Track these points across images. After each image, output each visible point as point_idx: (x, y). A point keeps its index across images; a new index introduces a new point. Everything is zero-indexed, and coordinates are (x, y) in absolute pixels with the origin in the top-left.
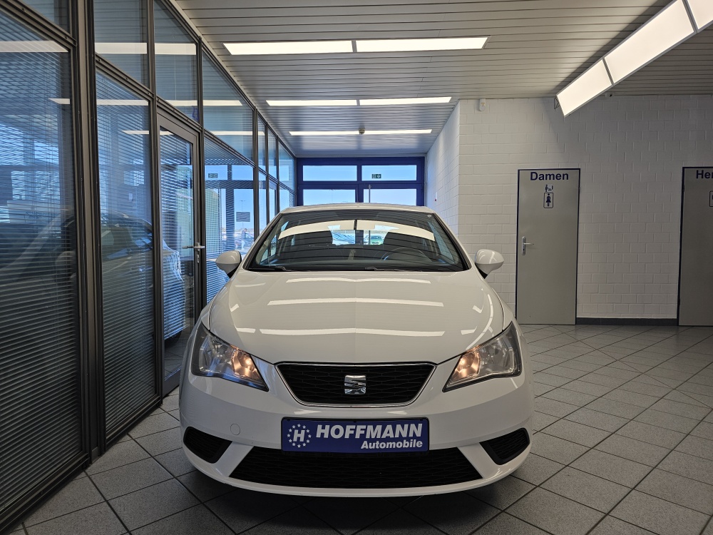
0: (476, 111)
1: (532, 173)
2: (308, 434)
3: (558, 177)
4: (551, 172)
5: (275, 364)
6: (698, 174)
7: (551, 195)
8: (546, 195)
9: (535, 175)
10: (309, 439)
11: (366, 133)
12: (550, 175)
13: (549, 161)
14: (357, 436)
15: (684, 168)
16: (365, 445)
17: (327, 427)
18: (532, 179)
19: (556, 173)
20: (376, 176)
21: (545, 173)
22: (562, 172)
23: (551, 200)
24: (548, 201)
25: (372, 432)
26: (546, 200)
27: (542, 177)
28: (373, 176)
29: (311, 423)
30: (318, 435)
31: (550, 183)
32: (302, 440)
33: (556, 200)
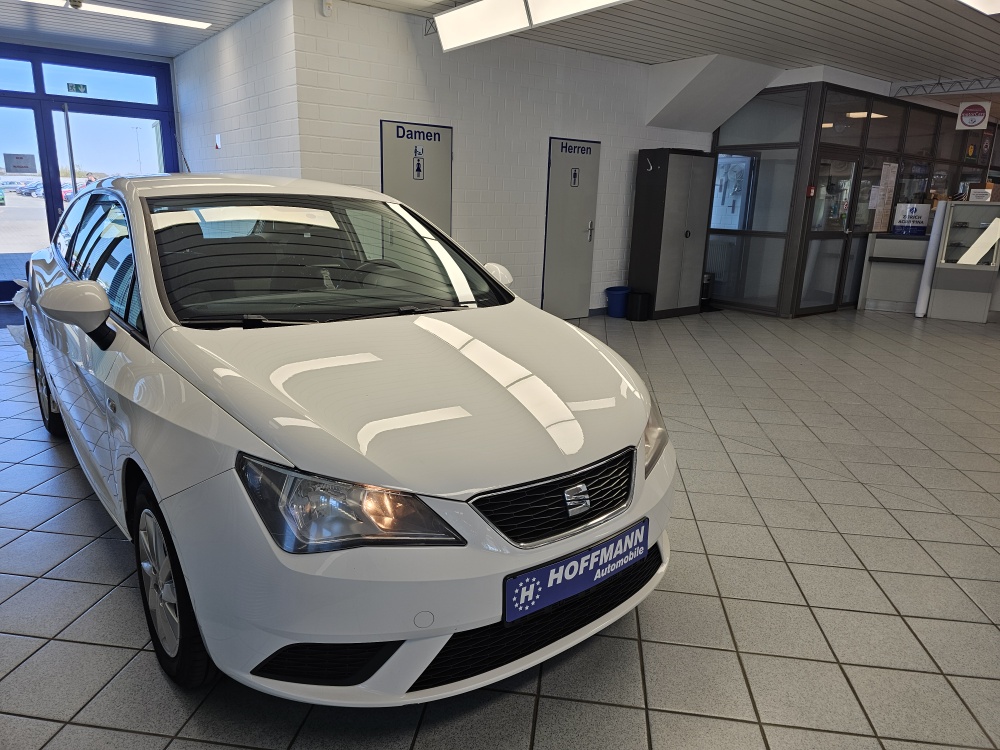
0: (319, 16)
1: (398, 127)
2: (538, 587)
3: (428, 136)
4: (420, 129)
5: (467, 501)
6: (563, 147)
7: (421, 162)
8: (416, 162)
9: (404, 131)
10: (539, 593)
11: (85, 7)
12: (420, 133)
13: (417, 113)
14: (591, 567)
15: (551, 138)
16: (599, 575)
17: (561, 568)
18: (398, 136)
19: (426, 130)
20: (77, 88)
21: (414, 128)
22: (433, 130)
23: (422, 169)
24: (419, 170)
25: (606, 555)
26: (416, 168)
27: (411, 135)
28: (70, 87)
29: (541, 571)
30: (550, 584)
31: (421, 144)
32: (530, 599)
33: (426, 168)
